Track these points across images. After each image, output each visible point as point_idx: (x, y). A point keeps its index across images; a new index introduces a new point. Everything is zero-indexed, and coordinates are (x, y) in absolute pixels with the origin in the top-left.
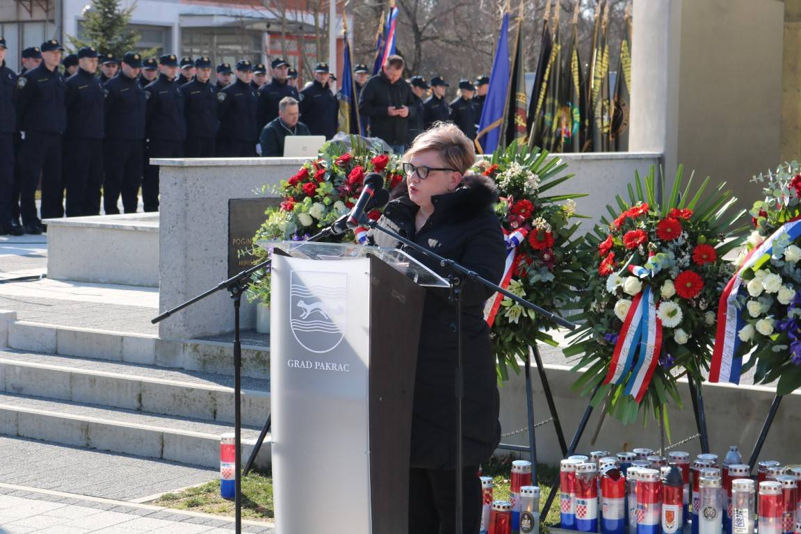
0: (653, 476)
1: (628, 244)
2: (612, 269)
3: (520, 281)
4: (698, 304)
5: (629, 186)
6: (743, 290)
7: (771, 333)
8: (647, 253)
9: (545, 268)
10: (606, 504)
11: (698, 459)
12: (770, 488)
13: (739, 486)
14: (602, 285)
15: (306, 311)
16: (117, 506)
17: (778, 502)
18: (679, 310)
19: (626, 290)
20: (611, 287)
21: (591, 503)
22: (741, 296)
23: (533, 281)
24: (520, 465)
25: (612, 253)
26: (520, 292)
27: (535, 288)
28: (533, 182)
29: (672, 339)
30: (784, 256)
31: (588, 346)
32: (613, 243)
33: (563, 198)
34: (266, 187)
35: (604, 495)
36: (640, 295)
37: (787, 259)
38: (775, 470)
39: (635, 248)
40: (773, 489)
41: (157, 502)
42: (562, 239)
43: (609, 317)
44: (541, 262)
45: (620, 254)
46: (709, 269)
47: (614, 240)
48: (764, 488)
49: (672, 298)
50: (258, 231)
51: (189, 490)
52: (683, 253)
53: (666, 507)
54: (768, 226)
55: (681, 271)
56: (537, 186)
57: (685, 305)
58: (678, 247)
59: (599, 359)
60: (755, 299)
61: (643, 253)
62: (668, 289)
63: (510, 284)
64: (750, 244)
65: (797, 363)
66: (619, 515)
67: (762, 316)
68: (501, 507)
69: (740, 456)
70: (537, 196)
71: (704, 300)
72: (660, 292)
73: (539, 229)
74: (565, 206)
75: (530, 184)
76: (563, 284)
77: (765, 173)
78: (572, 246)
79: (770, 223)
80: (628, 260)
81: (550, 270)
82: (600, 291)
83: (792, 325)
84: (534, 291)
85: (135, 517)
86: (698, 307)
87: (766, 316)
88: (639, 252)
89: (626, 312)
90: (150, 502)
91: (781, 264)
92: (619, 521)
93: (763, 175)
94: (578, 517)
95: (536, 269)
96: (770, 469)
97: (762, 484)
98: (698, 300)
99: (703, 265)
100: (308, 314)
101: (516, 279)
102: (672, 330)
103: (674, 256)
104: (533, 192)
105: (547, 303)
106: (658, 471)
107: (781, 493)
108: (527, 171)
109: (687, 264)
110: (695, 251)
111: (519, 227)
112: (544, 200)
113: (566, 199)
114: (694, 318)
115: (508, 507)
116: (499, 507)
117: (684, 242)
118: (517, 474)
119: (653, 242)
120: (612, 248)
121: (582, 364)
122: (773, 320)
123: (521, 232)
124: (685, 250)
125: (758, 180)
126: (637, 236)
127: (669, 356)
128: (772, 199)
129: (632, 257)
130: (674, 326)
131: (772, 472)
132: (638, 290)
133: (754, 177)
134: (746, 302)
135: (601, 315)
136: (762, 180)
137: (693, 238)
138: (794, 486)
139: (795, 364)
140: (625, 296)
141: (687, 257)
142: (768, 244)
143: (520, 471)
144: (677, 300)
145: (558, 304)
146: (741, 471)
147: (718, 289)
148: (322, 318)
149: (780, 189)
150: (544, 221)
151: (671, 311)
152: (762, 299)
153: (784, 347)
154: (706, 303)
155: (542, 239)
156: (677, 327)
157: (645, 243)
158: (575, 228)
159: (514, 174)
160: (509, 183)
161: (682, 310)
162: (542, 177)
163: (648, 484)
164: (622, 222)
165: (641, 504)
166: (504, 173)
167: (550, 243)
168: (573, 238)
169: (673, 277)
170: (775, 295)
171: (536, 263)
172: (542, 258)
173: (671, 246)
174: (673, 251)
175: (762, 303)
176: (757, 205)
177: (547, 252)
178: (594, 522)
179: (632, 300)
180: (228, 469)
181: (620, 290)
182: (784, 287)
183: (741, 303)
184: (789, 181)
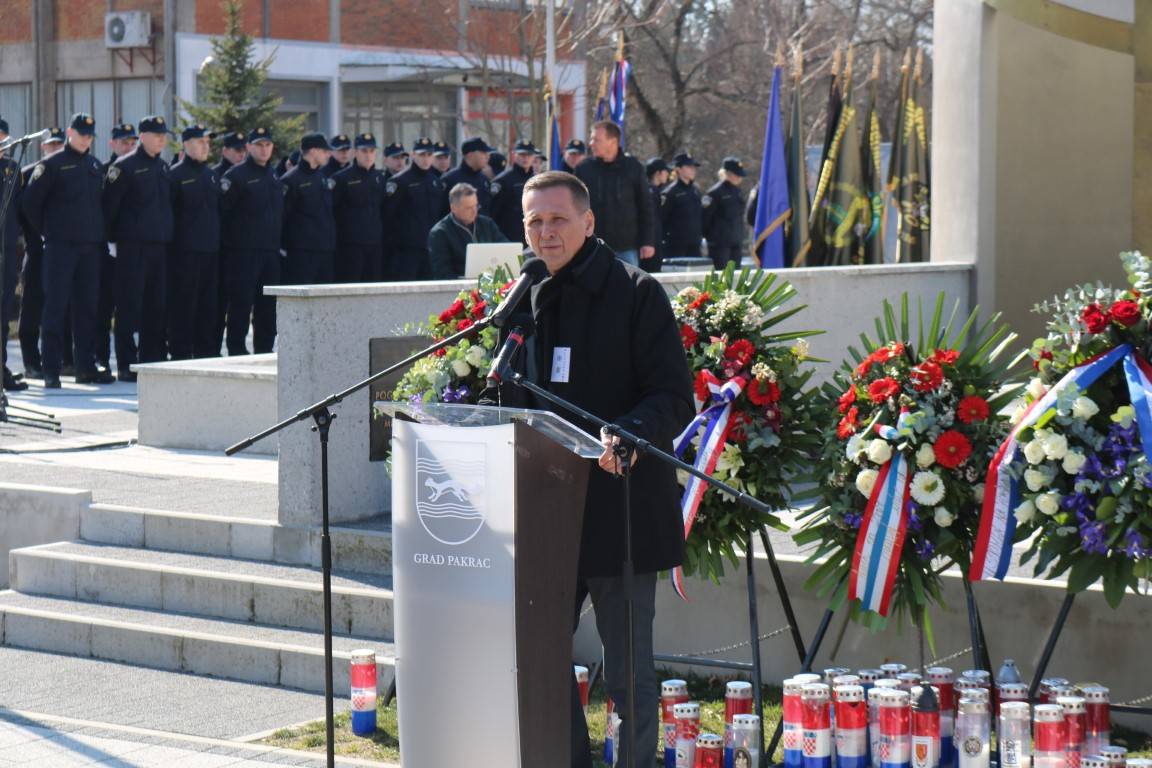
0: (900, 700)
1: (876, 396)
2: (854, 430)
3: (737, 446)
4: (965, 473)
5: (877, 321)
6: (1019, 456)
7: (1055, 512)
8: (898, 408)
9: (769, 429)
10: (841, 737)
11: (963, 676)
12: (1048, 713)
13: (1008, 711)
14: (841, 450)
15: (436, 491)
16: (215, 747)
17: (1059, 731)
18: (940, 482)
19: (872, 457)
20: (853, 453)
21: (821, 735)
22: (1017, 462)
23: (752, 446)
24: (737, 688)
25: (854, 408)
26: (737, 460)
27: (756, 455)
28: (754, 316)
29: (931, 520)
30: (1072, 411)
31: (825, 531)
32: (856, 396)
33: (792, 336)
34: (410, 325)
35: (838, 725)
36: (889, 464)
37: (1076, 414)
38: (1059, 689)
39: (883, 402)
40: (1051, 714)
41: (268, 741)
42: (790, 390)
43: (850, 492)
44: (764, 421)
45: (865, 410)
46: (978, 428)
47: (857, 391)
48: (1040, 713)
49: (932, 467)
50: (400, 384)
51: (311, 725)
52: (945, 408)
53: (917, 740)
54: (1052, 372)
55: (943, 431)
56: (760, 321)
57: (949, 476)
58: (937, 400)
59: (839, 547)
60: (1035, 467)
61: (893, 409)
62: (926, 455)
63: (724, 450)
64: (1030, 396)
65: (1091, 551)
66: (859, 751)
67: (1044, 490)
68: (709, 742)
69: (1018, 673)
70: (759, 334)
71: (972, 469)
72: (916, 459)
73: (761, 378)
74: (794, 348)
75: (750, 319)
76: (793, 450)
77: (1051, 301)
78: (805, 399)
79: (1056, 368)
80: (874, 416)
81: (775, 432)
82: (839, 459)
83: (1081, 501)
84: (755, 459)
85: (238, 759)
86: (965, 478)
87: (1048, 490)
88: (887, 408)
89: (871, 487)
90: (258, 741)
91: (1067, 422)
92: (859, 759)
93: (1049, 303)
94: (805, 754)
95: (757, 430)
96: (1054, 689)
97: (1039, 708)
98: (964, 470)
99: (970, 424)
100: (438, 495)
101: (732, 443)
102: (932, 508)
103: (933, 413)
104: (754, 328)
105: (772, 475)
106: (906, 693)
107: (1063, 719)
108: (747, 302)
109: (950, 424)
110: (960, 406)
111: (736, 375)
112: (767, 340)
113: (796, 338)
114: (959, 493)
115: (719, 743)
116: (706, 742)
117: (947, 393)
118: (733, 700)
119: (908, 394)
120: (855, 402)
121: (819, 554)
122: (1058, 495)
123: (738, 382)
124: (948, 405)
125: (1041, 310)
126: (886, 386)
127: (927, 542)
128: (1057, 337)
129: (880, 413)
130: (933, 504)
131: (1056, 693)
132: (887, 457)
133: (1037, 305)
134: (1024, 471)
135: (841, 490)
136: (1046, 310)
137: (958, 390)
138: (1082, 710)
139: (1087, 551)
140: (871, 465)
141: (951, 413)
142: (1052, 395)
143: (738, 696)
144: (938, 470)
145: (786, 476)
146: (1016, 692)
147: (989, 454)
148: (455, 499)
149: (1068, 323)
150: (767, 368)
151: (930, 483)
152: (1045, 468)
153: (1073, 530)
154: (974, 473)
155: (765, 390)
156: (939, 505)
157: (896, 396)
158: (807, 376)
159: (729, 306)
160: (724, 318)
161: (944, 483)
162: (766, 310)
163: (894, 710)
164: (868, 368)
165: (884, 736)
166: (716, 305)
167: (776, 397)
168: (806, 389)
169: (932, 440)
170: (1059, 462)
171: (758, 422)
172: (765, 416)
173: (929, 398)
174: (933, 405)
175: (1044, 473)
176: (1039, 343)
177: (772, 408)
178: (827, 761)
179: (879, 470)
180: (361, 696)
181: (864, 457)
182: (1072, 451)
183: (1017, 473)
184: (1081, 312)
